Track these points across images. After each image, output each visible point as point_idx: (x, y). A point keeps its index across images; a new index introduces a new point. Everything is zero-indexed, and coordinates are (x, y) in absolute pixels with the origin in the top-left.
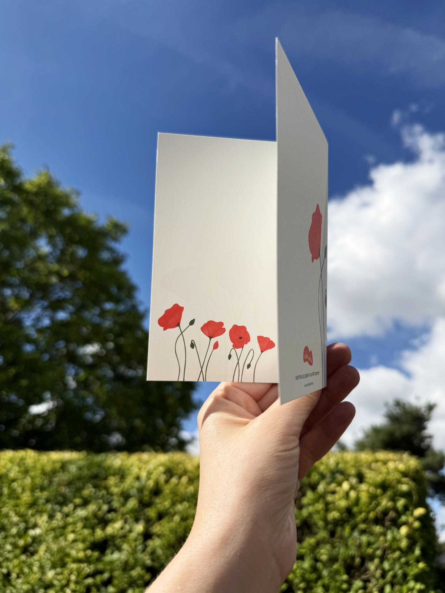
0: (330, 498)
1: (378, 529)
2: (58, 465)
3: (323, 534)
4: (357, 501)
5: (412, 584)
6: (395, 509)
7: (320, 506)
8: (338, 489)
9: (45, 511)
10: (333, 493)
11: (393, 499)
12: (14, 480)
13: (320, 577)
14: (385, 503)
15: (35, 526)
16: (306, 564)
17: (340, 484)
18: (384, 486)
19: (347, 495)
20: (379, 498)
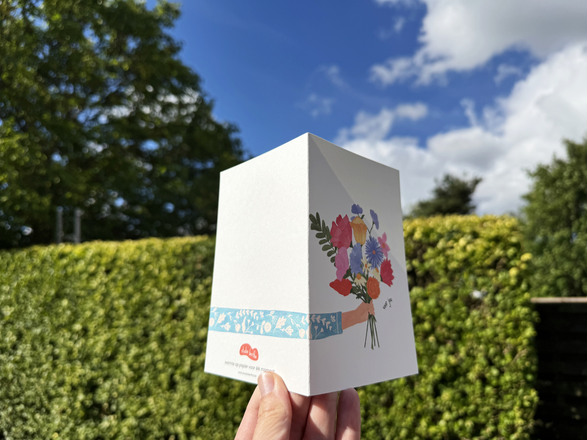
0: (449, 252)
1: (491, 272)
2: (188, 248)
3: (444, 280)
4: (473, 253)
5: (519, 309)
6: (506, 257)
7: (441, 259)
8: (455, 245)
9: (186, 285)
10: (452, 248)
11: (505, 248)
12: (147, 264)
13: (442, 310)
14: (498, 252)
15: (179, 297)
16: (432, 302)
17: (457, 241)
18: (497, 240)
19: (464, 249)
20: (492, 249)
